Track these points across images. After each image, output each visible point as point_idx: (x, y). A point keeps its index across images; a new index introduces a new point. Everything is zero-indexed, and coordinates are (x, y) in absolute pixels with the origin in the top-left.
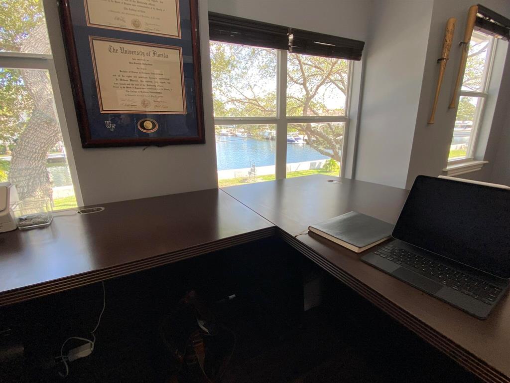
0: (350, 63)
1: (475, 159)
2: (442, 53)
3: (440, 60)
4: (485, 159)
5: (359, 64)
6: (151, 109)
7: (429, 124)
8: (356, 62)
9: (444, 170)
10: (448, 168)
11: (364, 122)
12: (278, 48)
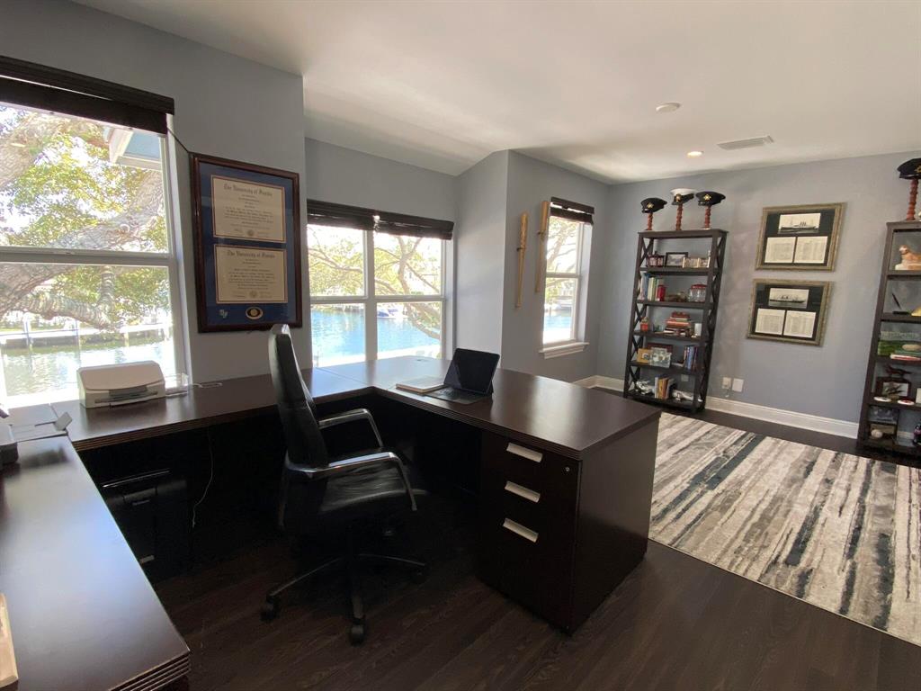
0: (442, 243)
1: (577, 340)
2: (519, 243)
3: (518, 249)
4: (586, 340)
5: (450, 243)
6: (258, 299)
7: (516, 307)
8: (448, 241)
9: (541, 351)
10: (545, 350)
11: (461, 301)
12: (364, 229)
